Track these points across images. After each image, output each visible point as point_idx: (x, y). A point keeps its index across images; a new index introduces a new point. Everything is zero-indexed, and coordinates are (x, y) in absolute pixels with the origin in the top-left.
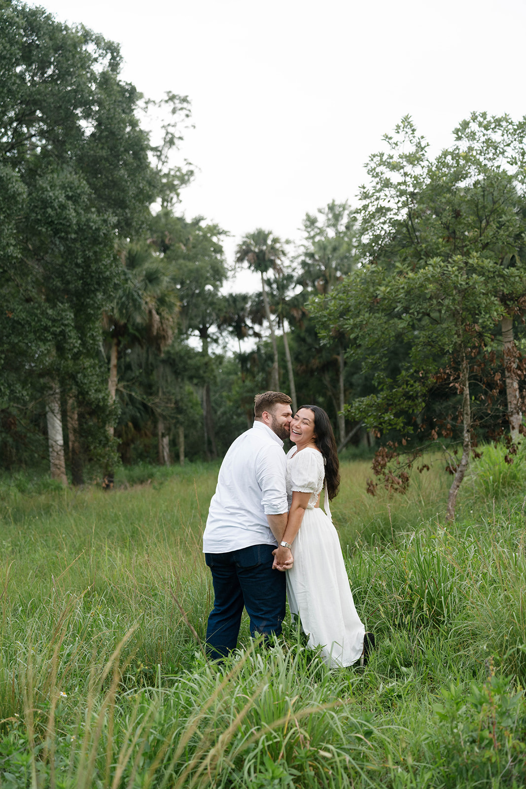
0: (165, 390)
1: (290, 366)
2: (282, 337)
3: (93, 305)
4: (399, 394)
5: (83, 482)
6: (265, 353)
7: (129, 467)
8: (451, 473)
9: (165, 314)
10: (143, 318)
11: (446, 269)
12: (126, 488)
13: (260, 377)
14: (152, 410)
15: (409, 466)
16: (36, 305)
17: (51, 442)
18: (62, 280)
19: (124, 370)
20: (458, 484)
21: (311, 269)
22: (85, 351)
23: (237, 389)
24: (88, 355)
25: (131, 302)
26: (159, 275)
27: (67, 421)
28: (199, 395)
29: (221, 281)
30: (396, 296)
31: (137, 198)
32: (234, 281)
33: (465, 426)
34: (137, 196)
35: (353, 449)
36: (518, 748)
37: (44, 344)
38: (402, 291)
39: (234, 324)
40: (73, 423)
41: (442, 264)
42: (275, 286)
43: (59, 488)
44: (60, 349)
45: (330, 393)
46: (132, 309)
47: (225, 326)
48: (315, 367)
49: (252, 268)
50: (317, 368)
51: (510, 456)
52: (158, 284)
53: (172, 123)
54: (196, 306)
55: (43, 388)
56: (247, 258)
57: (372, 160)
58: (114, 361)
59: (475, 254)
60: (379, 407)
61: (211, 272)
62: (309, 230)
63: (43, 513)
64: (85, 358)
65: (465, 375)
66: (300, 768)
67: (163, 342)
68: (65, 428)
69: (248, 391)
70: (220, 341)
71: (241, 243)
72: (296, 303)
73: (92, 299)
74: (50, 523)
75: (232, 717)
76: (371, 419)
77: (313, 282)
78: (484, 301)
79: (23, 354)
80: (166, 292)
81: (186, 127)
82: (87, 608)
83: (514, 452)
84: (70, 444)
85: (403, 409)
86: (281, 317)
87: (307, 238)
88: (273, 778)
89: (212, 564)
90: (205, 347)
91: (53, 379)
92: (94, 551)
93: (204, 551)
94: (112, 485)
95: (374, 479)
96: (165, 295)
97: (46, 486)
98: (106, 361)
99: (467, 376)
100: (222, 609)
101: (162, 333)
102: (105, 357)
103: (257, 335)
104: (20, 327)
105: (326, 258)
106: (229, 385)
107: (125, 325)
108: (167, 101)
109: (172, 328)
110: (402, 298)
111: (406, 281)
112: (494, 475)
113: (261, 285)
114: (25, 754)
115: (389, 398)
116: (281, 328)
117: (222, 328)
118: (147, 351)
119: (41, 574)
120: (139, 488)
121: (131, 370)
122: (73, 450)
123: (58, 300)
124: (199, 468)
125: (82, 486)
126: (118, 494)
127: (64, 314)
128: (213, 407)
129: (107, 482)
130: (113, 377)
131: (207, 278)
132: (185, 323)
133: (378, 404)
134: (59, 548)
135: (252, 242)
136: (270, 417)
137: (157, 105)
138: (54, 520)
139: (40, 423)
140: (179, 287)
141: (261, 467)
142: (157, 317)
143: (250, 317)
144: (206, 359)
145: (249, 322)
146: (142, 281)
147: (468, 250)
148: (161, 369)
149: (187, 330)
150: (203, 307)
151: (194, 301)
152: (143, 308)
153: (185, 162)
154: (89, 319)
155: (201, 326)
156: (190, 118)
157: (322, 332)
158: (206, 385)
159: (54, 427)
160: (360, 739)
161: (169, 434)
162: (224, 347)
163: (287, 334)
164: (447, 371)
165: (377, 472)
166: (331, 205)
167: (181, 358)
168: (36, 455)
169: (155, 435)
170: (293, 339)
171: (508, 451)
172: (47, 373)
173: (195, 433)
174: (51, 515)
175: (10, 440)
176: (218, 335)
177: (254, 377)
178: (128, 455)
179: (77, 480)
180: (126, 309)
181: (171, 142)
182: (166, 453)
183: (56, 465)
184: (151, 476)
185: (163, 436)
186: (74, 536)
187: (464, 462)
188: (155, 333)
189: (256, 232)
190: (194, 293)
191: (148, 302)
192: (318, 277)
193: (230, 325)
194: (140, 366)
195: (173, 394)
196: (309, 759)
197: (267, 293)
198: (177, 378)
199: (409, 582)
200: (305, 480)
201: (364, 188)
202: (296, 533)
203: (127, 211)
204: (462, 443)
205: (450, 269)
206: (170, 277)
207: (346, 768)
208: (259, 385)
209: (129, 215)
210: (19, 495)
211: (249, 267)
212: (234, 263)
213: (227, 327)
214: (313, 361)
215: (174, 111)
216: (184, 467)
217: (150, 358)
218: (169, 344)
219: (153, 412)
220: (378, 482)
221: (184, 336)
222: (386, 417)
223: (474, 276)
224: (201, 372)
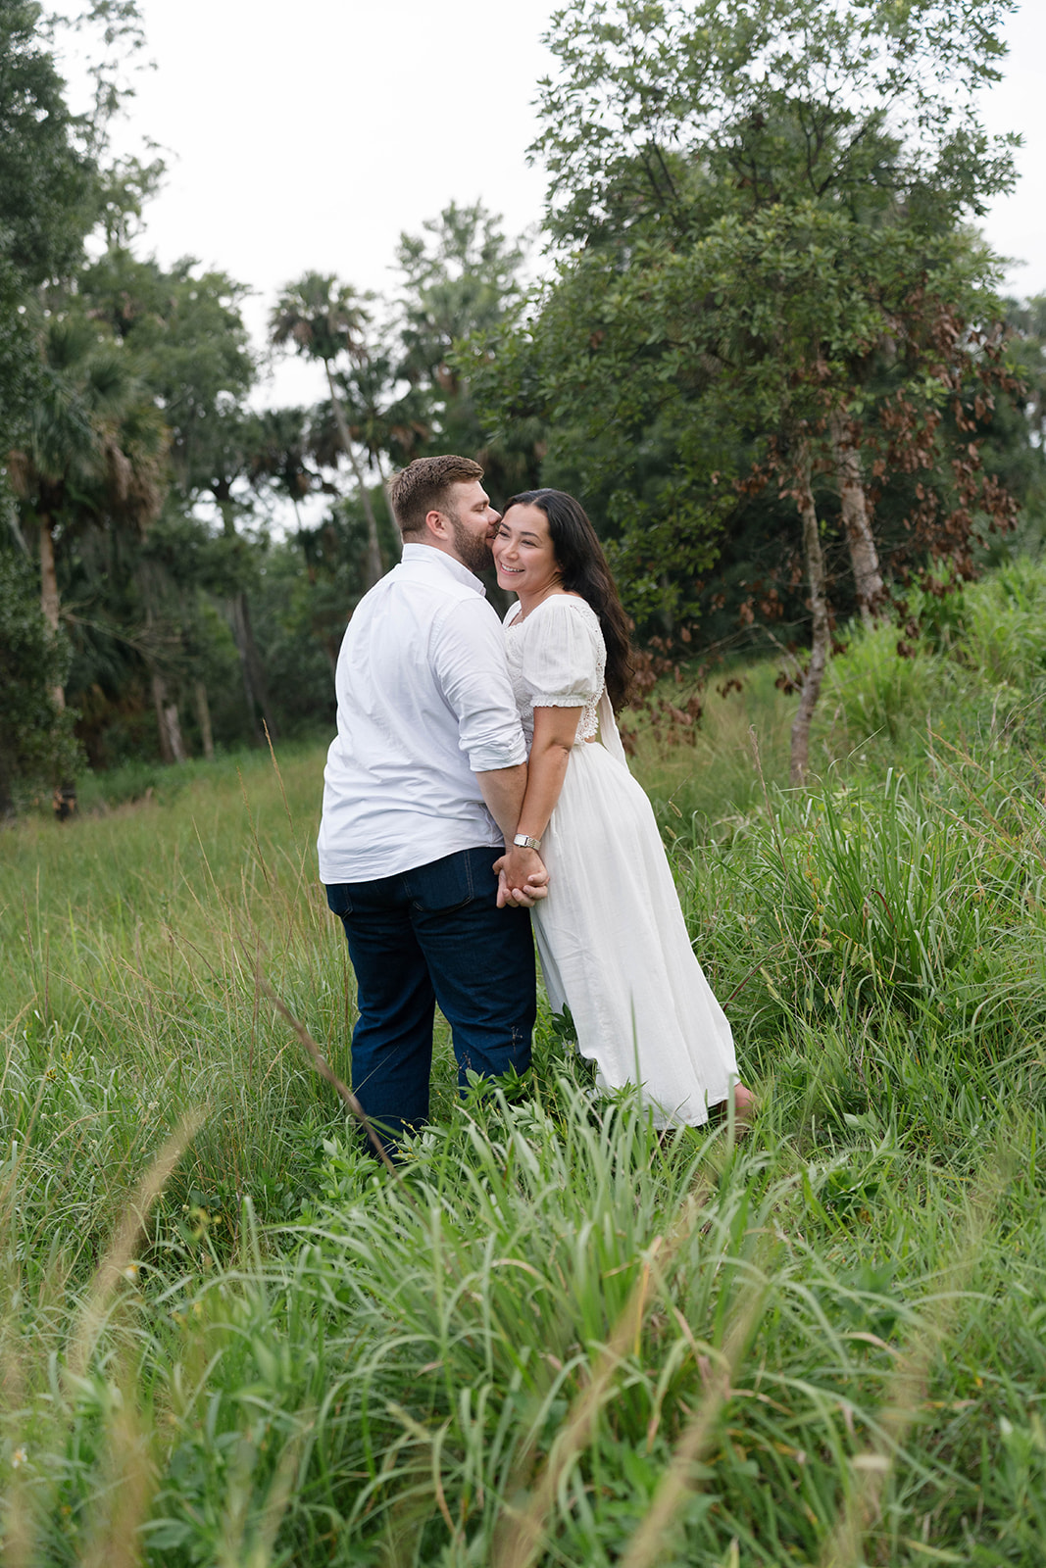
0: (158, 612)
2: (378, 488)
4: (664, 535)
6: (350, 524)
7: (104, 772)
8: (792, 689)
9: (141, 454)
10: (96, 466)
11: (751, 236)
12: (102, 813)
14: (137, 653)
15: (699, 686)
19: (71, 582)
20: (809, 710)
21: (423, 345)
23: (302, 600)
25: (65, 435)
26: (119, 376)
28: (228, 618)
29: (245, 381)
31: (52, 193)
32: (271, 385)
33: (813, 586)
34: (51, 187)
38: (658, 298)
39: (281, 471)
41: (740, 229)
42: (354, 386)
46: (71, 451)
47: (264, 477)
49: (306, 353)
51: (907, 643)
52: (119, 395)
53: (109, 62)
54: (202, 437)
56: (292, 334)
57: (558, 24)
58: (48, 563)
59: (807, 203)
61: (225, 363)
62: (411, 266)
65: (804, 474)
67: (143, 512)
70: (257, 509)
71: (277, 304)
72: (400, 415)
77: (430, 371)
80: (137, 411)
81: (139, 68)
82: (37, 1063)
85: (674, 566)
86: (373, 445)
87: (408, 286)
90: (229, 521)
93: (324, 881)
94: (72, 805)
96: (136, 417)
98: (31, 561)
99: (808, 479)
100: (384, 1017)
101: (139, 494)
102: (27, 552)
103: (329, 488)
105: (451, 319)
106: (284, 596)
107: (61, 485)
108: (91, 17)
109: (158, 483)
110: (659, 314)
111: (665, 273)
113: (328, 387)
116: (377, 471)
117: (258, 481)
118: (114, 540)
120: (129, 811)
121: (86, 579)
126: (88, 825)
128: (257, 643)
129: (60, 798)
130: (51, 597)
131: (218, 378)
132: (183, 473)
135: (299, 300)
136: (446, 523)
137: (74, 27)
140: (161, 403)
142: (124, 463)
143: (312, 453)
144: (234, 542)
145: (310, 464)
146: (85, 390)
148: (146, 573)
149: (189, 490)
150: (215, 440)
152: (93, 446)
153: (145, 144)
155: (216, 483)
156: (144, 48)
158: (239, 595)
161: (176, 702)
162: (267, 520)
164: (769, 467)
166: (448, 213)
167: (184, 543)
169: (149, 706)
171: (902, 633)
173: (228, 696)
176: (252, 495)
177: (333, 572)
178: (100, 752)
180: (60, 450)
181: (112, 104)
182: (175, 739)
184: (151, 783)
185: (166, 705)
187: (815, 666)
188: (124, 495)
189: (306, 279)
190: (194, 412)
191: (103, 432)
192: (439, 360)
193: (274, 474)
194: (102, 569)
195: (177, 619)
197: (341, 402)
198: (180, 586)
200: (564, 677)
201: (548, 83)
203: (34, 220)
204: (810, 623)
205: (759, 238)
206: (142, 378)
208: (345, 586)
209: (39, 229)
211: (299, 352)
212: (267, 347)
213: (268, 478)
215: (109, 37)
216: (215, 763)
217: (123, 551)
218: (156, 516)
219: (140, 660)
220: (637, 727)
221: (185, 506)
222: (641, 587)
223: (812, 248)
224: (228, 568)
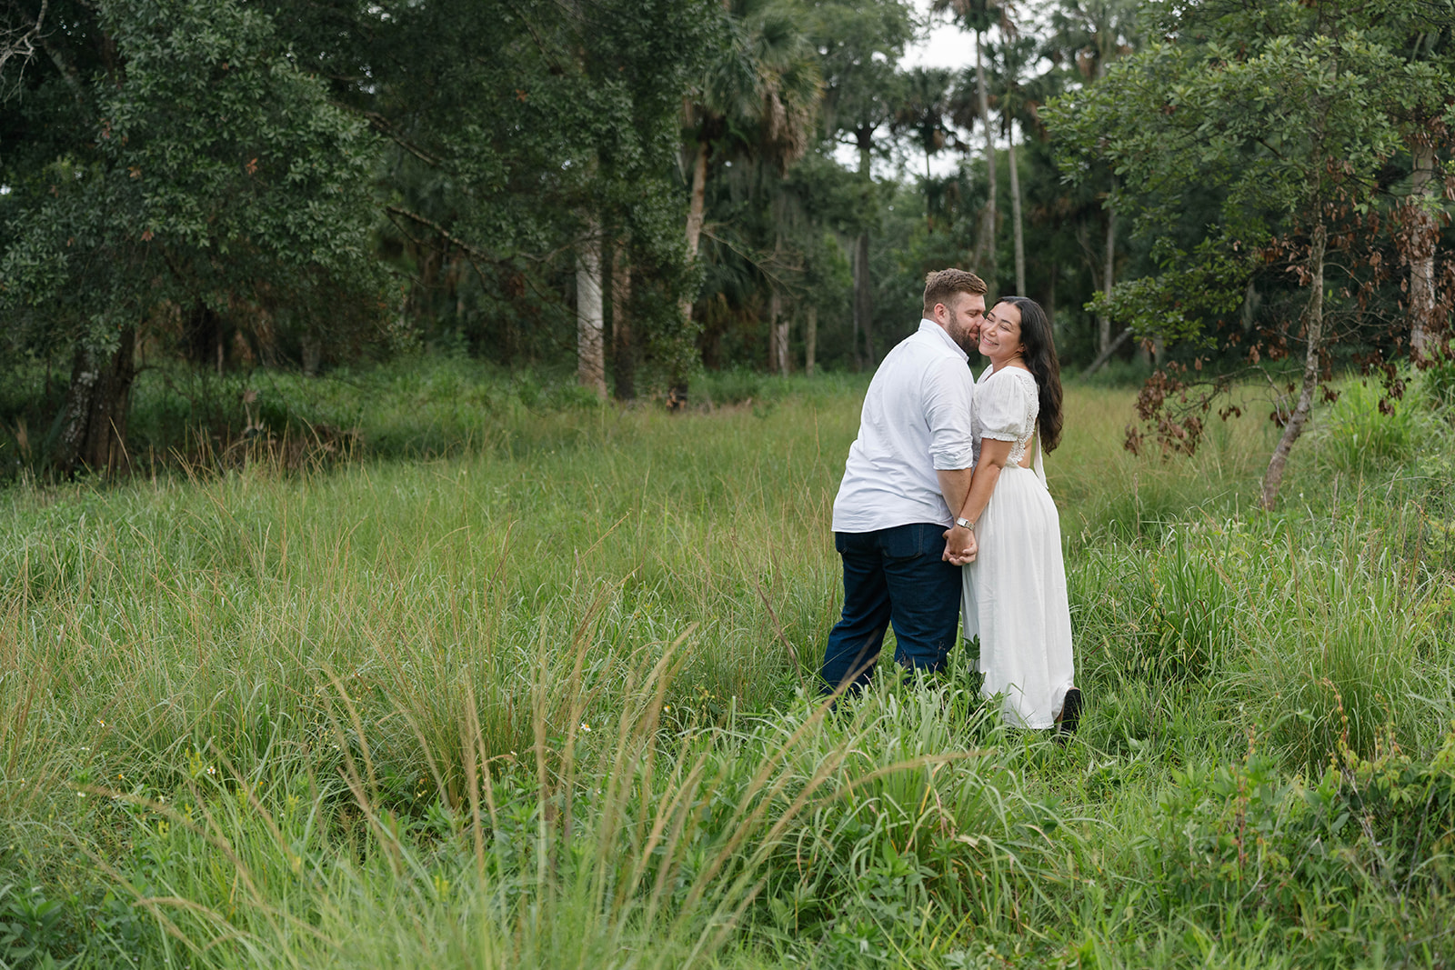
0: (787, 239)
1: (1017, 208)
2: (1006, 153)
3: (667, 85)
4: (1197, 279)
5: (633, 396)
6: (975, 181)
7: (715, 372)
8: (1279, 424)
9: (795, 102)
10: (756, 109)
11: (1298, 59)
12: (707, 410)
13: (960, 226)
14: (762, 275)
15: (1204, 407)
16: (569, 81)
17: (580, 320)
18: (616, 39)
19: (717, 200)
20: (1288, 444)
21: (1071, 29)
22: (648, 166)
23: (919, 244)
24: (654, 172)
25: (735, 78)
26: (788, 32)
27: (611, 286)
28: (847, 251)
29: (900, 44)
30: (1205, 103)
32: (925, 46)
33: (1311, 343)
35: (1121, 367)
36: (1275, 863)
37: (580, 151)
38: (1213, 95)
39: (920, 125)
40: (623, 290)
41: (1292, 50)
42: (1000, 58)
43: (591, 403)
44: (605, 158)
45: (1087, 262)
46: (736, 91)
47: (903, 128)
48: (1064, 212)
49: (961, 23)
50: (1068, 213)
51: (1389, 402)
52: (786, 48)
54: (853, 89)
55: (575, 226)
56: (951, 4)
58: (699, 183)
59: (1355, 33)
60: (1158, 300)
61: (884, 28)
63: (562, 444)
64: (649, 178)
65: (1317, 252)
66: (938, 867)
67: (788, 153)
68: (607, 298)
69: (936, 250)
70: (893, 155)
72: (1037, 91)
73: (666, 74)
74: (574, 464)
75: (839, 782)
76: (1143, 320)
77: (1072, 55)
78: (1361, 121)
79: (543, 165)
80: (799, 63)
82: (628, 606)
83: (1398, 394)
84: (615, 328)
85: (1201, 305)
86: (1008, 114)
88: (893, 875)
89: (845, 550)
90: (865, 165)
91: (591, 211)
92: (645, 516)
93: (834, 529)
94: (682, 403)
95: (1140, 426)
96: (798, 68)
97: (570, 397)
98: (685, 182)
99: (1322, 254)
100: (854, 621)
101: (788, 137)
102: (683, 174)
103: (960, 146)
104: (539, 118)
105: (1100, 9)
106: (903, 236)
107: (723, 120)
109: (806, 129)
110: (1212, 108)
111: (1223, 76)
112: (1362, 432)
113: (975, 55)
114: (525, 807)
115: (1178, 284)
116: (1007, 137)
117: (898, 130)
118: (760, 168)
119: (557, 546)
120: (729, 411)
121: (730, 200)
122: (620, 338)
123: (607, 74)
124: (838, 382)
125: (631, 402)
126: (692, 419)
127: (615, 100)
128: (872, 273)
129: (674, 398)
130: (697, 213)
131: (876, 40)
132: (831, 120)
133: (1158, 294)
134: (586, 504)
136: (947, 313)
138: (581, 457)
139: (564, 286)
140: (824, 51)
141: (930, 392)
142: (780, 108)
143: (951, 113)
144: (865, 188)
145: (948, 123)
146: (757, 40)
147: (1342, 27)
148: (783, 202)
149: (835, 131)
150: (865, 92)
151: (849, 80)
152: (756, 90)
154: (660, 110)
155: (860, 126)
157: (1066, 160)
158: (861, 234)
159: (588, 296)
160: (1036, 833)
161: (789, 319)
162: (901, 166)
163: (1018, 146)
164: (1284, 244)
165: (1145, 415)
167: (820, 183)
168: (554, 341)
169: (765, 318)
170: (1026, 158)
171: (1386, 391)
172: (582, 199)
173: (836, 319)
174: (576, 448)
175: (511, 313)
176: (892, 144)
177: (950, 224)
178: (715, 352)
179: (623, 390)
180: (727, 89)
182: (783, 351)
183: (588, 362)
184: (753, 392)
185: (779, 321)
186: (613, 488)
187: (1302, 407)
188: (775, 137)
190: (850, 66)
191: (767, 80)
192: (1082, 46)
193: (913, 127)
194: (745, 194)
195: (802, 247)
196: (954, 855)
197: (986, 71)
198: (810, 220)
199: (1157, 604)
200: (1003, 421)
202: (984, 504)
204: (1302, 373)
205: (1305, 60)
206: (808, 35)
207: (1009, 876)
208: (959, 239)
210: (523, 410)
211: (955, 22)
212: (927, 13)
213: (908, 129)
214: (1060, 200)
216: (814, 380)
217: (765, 181)
218: (800, 157)
219: (763, 278)
220: (1145, 432)
221: (828, 143)
222: (1171, 318)
223: (1349, 74)
224: (854, 211)
